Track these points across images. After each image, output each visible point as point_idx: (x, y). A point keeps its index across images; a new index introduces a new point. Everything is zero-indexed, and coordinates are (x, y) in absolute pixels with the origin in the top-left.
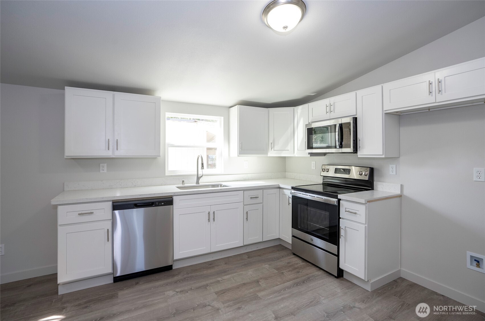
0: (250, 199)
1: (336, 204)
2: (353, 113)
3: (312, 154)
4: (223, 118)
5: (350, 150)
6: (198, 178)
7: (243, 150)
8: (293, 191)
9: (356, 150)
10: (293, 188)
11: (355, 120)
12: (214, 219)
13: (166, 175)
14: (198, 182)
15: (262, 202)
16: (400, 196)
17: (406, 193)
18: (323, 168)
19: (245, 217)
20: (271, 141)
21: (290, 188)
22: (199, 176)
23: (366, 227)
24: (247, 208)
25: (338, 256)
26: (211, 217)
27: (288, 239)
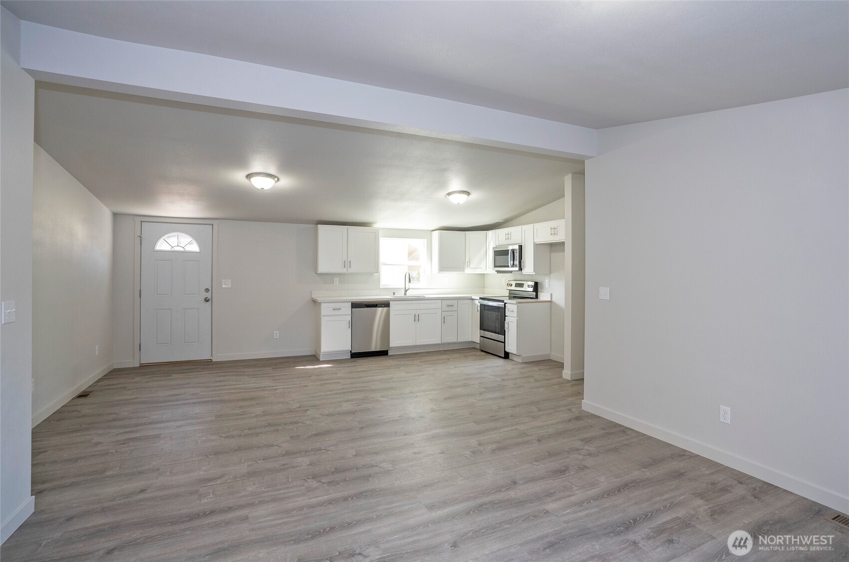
0: (446, 307)
1: (503, 306)
2: (519, 242)
3: (498, 272)
4: (426, 240)
5: (517, 269)
6: (406, 291)
7: (443, 267)
8: (481, 300)
9: (521, 269)
10: (480, 298)
11: (521, 247)
12: (418, 320)
13: (381, 287)
14: (405, 294)
15: (457, 310)
16: (550, 302)
17: (554, 300)
18: (509, 283)
19: (443, 321)
20: (467, 260)
21: (479, 298)
22: (407, 289)
23: (517, 319)
24: (444, 314)
25: (504, 343)
26: (417, 318)
27: (477, 339)
